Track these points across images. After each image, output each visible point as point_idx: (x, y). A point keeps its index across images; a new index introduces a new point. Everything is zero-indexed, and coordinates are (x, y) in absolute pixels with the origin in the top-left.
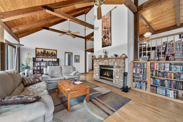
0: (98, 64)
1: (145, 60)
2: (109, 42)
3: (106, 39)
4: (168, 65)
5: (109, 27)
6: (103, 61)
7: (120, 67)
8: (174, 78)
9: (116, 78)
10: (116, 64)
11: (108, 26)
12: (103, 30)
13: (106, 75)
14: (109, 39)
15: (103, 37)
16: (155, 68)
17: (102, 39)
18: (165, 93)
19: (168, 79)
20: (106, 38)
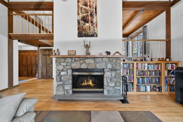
0: (68, 67)
1: (131, 60)
2: (94, 30)
3: (87, 24)
4: (146, 65)
5: (94, 7)
6: (81, 62)
7: (116, 70)
8: (150, 75)
9: (110, 87)
10: (109, 66)
11: (91, 3)
12: (80, 6)
13: (86, 84)
14: (95, 25)
15: (80, 18)
16: (139, 68)
17: (79, 22)
18: (145, 89)
19: (147, 76)
20: (88, 22)
